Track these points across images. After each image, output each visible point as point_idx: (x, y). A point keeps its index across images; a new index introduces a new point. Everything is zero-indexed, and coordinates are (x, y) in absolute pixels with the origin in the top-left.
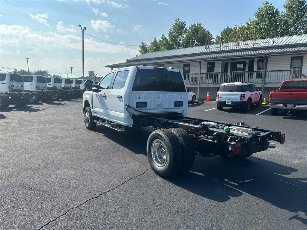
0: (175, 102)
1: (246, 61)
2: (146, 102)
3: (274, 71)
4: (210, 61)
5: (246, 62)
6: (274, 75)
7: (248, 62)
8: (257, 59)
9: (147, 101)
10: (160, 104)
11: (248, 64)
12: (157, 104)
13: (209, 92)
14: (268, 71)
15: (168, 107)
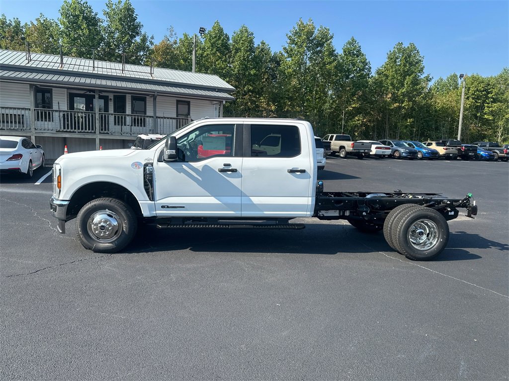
1: (108, 96)
3: (168, 118)
4: (41, 85)
5: (110, 98)
6: (168, 123)
7: (112, 98)
8: (130, 95)
11: (113, 100)
13: (67, 147)
14: (148, 116)
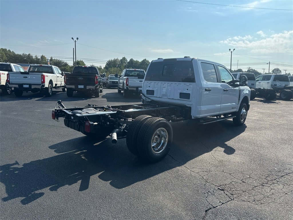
0: (180, 93)
2: (154, 91)
9: (155, 89)
10: (165, 93)
12: (163, 93)
15: (173, 98)
